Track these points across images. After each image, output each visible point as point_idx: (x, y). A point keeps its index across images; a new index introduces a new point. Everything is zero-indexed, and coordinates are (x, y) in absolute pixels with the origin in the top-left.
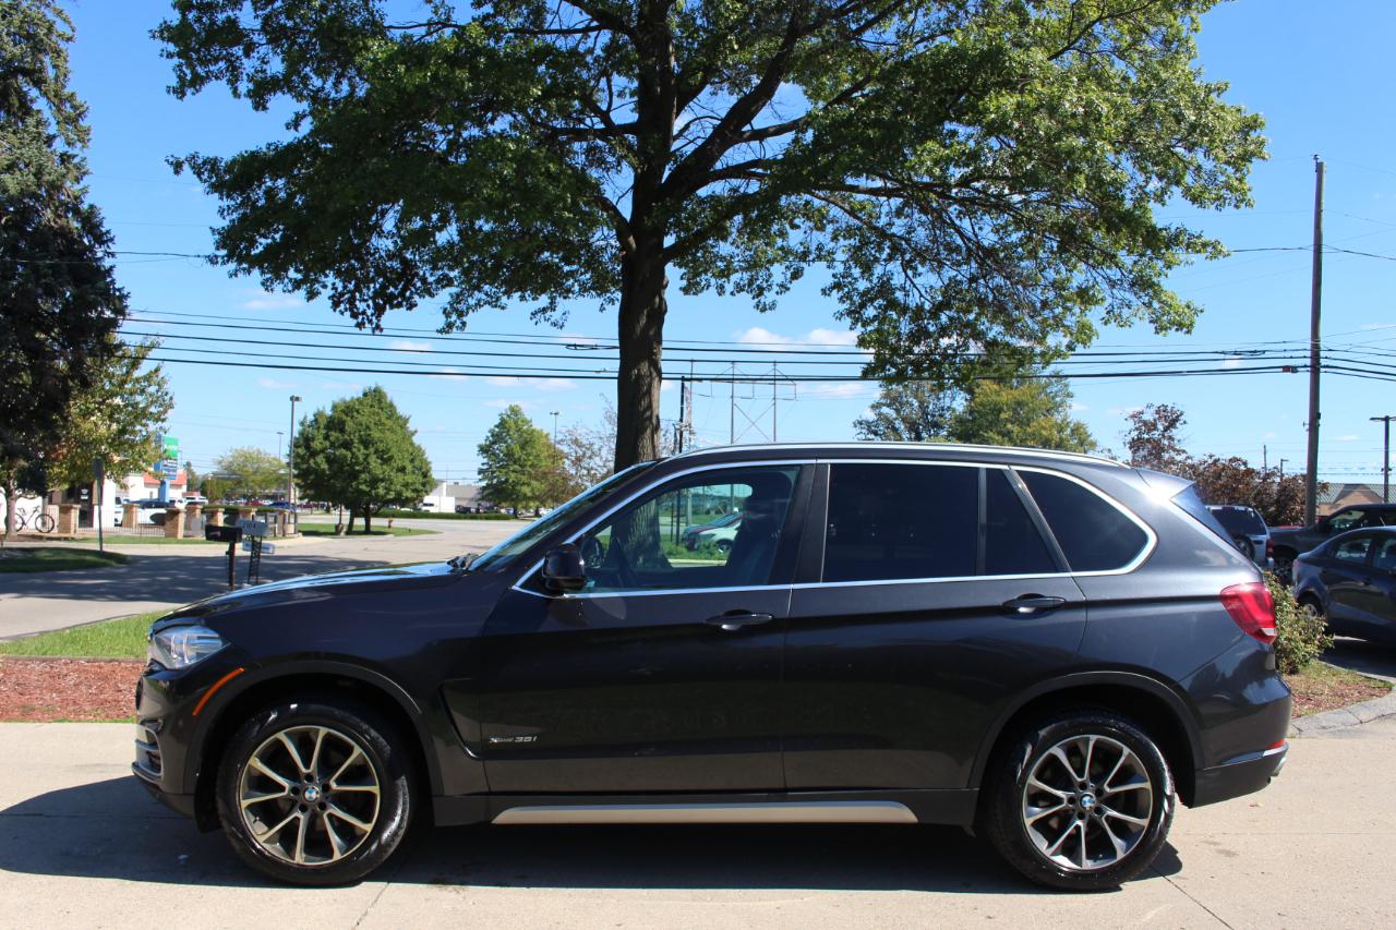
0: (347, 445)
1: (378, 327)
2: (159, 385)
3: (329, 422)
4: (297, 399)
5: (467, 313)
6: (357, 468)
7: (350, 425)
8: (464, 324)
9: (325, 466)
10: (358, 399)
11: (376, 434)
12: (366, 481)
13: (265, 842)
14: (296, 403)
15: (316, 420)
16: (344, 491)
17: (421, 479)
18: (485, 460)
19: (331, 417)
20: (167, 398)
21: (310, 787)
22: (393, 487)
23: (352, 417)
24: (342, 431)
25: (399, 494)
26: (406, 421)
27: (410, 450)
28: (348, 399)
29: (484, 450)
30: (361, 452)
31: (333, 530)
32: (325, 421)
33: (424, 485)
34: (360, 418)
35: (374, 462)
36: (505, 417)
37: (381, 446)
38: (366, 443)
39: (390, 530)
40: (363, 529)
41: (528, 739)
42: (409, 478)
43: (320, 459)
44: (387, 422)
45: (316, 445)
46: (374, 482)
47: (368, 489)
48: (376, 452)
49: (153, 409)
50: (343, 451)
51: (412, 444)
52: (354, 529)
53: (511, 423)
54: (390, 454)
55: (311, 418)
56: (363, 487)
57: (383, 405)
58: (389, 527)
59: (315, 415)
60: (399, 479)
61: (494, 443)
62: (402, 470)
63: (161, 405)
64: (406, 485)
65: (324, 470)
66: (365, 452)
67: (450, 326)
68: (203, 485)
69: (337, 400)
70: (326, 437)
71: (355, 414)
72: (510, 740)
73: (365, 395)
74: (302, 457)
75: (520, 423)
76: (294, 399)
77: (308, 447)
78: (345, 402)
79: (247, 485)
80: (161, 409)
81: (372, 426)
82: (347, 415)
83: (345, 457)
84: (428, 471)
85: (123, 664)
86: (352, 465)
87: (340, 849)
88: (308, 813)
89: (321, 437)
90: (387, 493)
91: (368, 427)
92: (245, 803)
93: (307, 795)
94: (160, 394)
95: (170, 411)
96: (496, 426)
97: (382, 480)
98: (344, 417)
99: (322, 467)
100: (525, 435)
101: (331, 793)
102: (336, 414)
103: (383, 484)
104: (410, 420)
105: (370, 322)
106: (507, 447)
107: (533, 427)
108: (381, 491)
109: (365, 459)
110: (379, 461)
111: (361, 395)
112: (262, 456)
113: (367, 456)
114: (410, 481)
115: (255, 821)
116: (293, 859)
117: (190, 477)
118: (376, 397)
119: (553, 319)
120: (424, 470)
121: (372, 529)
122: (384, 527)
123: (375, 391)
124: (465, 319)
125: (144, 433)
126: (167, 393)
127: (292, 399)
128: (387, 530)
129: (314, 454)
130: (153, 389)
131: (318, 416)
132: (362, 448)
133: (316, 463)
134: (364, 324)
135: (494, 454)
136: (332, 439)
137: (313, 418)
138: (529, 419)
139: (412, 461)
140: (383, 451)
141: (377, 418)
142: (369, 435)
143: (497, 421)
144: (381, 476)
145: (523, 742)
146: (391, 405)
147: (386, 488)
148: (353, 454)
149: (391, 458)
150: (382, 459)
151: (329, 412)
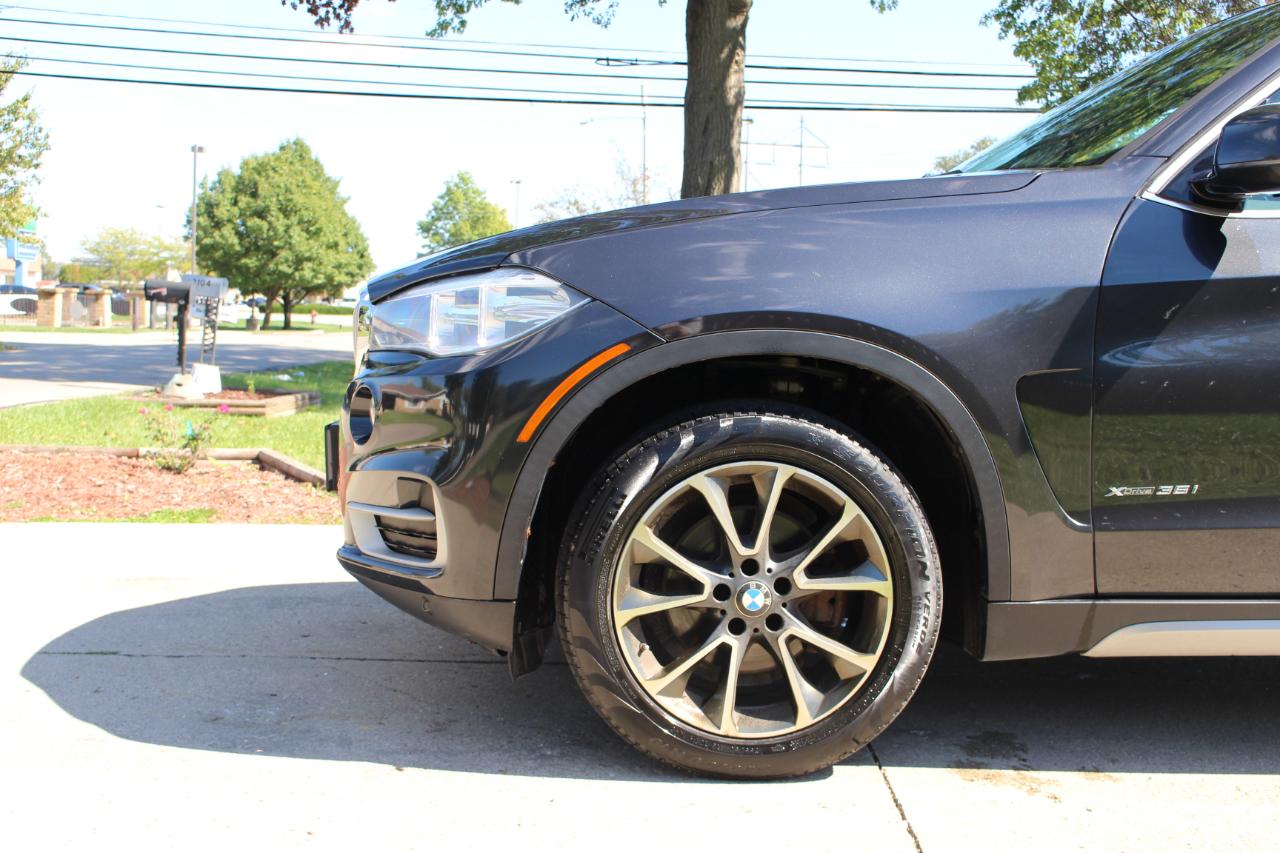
0: (261, 214)
1: (347, 24)
2: (29, 118)
3: (238, 183)
4: (201, 149)
5: (469, 7)
6: (276, 243)
7: (264, 188)
8: (463, 23)
9: (235, 240)
10: (273, 155)
11: (299, 199)
12: (287, 261)
13: (660, 693)
14: (198, 154)
15: (220, 182)
16: (259, 272)
17: (356, 259)
18: (427, 242)
19: (240, 177)
20: (41, 136)
21: (753, 584)
22: (323, 269)
23: (267, 177)
24: (254, 195)
25: (330, 279)
26: (337, 184)
27: (344, 220)
28: (260, 154)
29: (425, 229)
30: (280, 223)
31: (244, 325)
32: (233, 183)
33: (360, 267)
34: (276, 179)
35: (297, 234)
36: (451, 185)
37: (307, 215)
38: (285, 211)
39: (313, 326)
40: (282, 325)
41: (1182, 489)
42: (343, 259)
43: (227, 231)
44: (313, 184)
45: (222, 212)
46: (299, 262)
47: (290, 271)
48: (300, 222)
49: (23, 151)
50: (257, 221)
51: (344, 214)
52: (271, 324)
53: (459, 194)
54: (317, 226)
55: (213, 178)
56: (284, 268)
57: (306, 162)
58: (313, 322)
59: (219, 175)
60: (330, 258)
61: (436, 219)
62: (335, 246)
63: (34, 145)
64: (339, 266)
65: (232, 245)
66: (286, 222)
67: (444, 26)
68: (63, 272)
69: (247, 156)
70: (235, 203)
71: (271, 173)
72: (1148, 491)
73: (282, 148)
74: (204, 230)
75: (470, 194)
76: (197, 149)
77: (211, 215)
78: (256, 158)
79: (118, 273)
80: (34, 151)
81: (293, 188)
82: (259, 174)
83: (260, 229)
84: (365, 249)
85: (77, 455)
86: (270, 239)
87: (809, 706)
88: (746, 636)
89: (227, 202)
90: (315, 277)
91: (288, 190)
92: (622, 617)
93: (747, 600)
94: (31, 130)
95: (45, 153)
96: (442, 197)
97: (309, 259)
98: (257, 177)
99: (230, 241)
100: (477, 210)
101: (793, 594)
102: (246, 175)
103: (310, 264)
104: (341, 184)
105: (338, 16)
106: (454, 225)
107: (486, 201)
108: (307, 273)
109: (286, 231)
110: (305, 235)
111: (277, 150)
112: (138, 236)
113: (288, 228)
114: (344, 261)
115: (641, 650)
116: (719, 728)
117: (45, 261)
118: (297, 152)
119: (595, 14)
120: (360, 248)
121: (292, 325)
122: (305, 323)
123: (295, 143)
124: (465, 17)
125: (11, 184)
126: (40, 130)
127: (193, 149)
128: (310, 326)
129: (218, 225)
130: (20, 124)
131: (223, 175)
132: (281, 216)
133: (222, 236)
134: (327, 19)
135: (436, 234)
136: (242, 204)
137: (216, 178)
138: (481, 189)
139: (345, 235)
140: (309, 222)
141: (300, 179)
142: (290, 200)
143: (443, 190)
144: (307, 255)
145: (1172, 495)
146: (317, 163)
147: (314, 270)
148: (270, 223)
149: (318, 232)
150: (307, 231)
151: (237, 171)
